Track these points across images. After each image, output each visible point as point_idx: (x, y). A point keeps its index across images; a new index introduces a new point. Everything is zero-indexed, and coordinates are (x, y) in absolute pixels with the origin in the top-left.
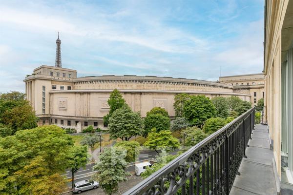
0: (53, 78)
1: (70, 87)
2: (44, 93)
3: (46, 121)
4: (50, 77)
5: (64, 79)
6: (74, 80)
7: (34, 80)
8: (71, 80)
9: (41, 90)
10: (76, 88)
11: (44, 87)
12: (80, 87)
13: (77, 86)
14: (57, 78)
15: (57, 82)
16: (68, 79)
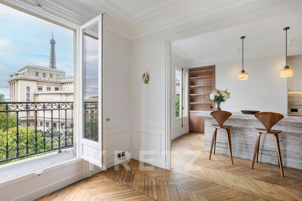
0: (39, 78)
1: (58, 88)
2: (28, 94)
3: (31, 123)
4: (34, 77)
5: (51, 80)
6: (62, 81)
7: (17, 80)
8: (58, 80)
9: (25, 92)
10: (64, 89)
11: (28, 88)
12: (68, 88)
13: (64, 86)
14: (43, 79)
15: (43, 83)
16: (55, 80)
